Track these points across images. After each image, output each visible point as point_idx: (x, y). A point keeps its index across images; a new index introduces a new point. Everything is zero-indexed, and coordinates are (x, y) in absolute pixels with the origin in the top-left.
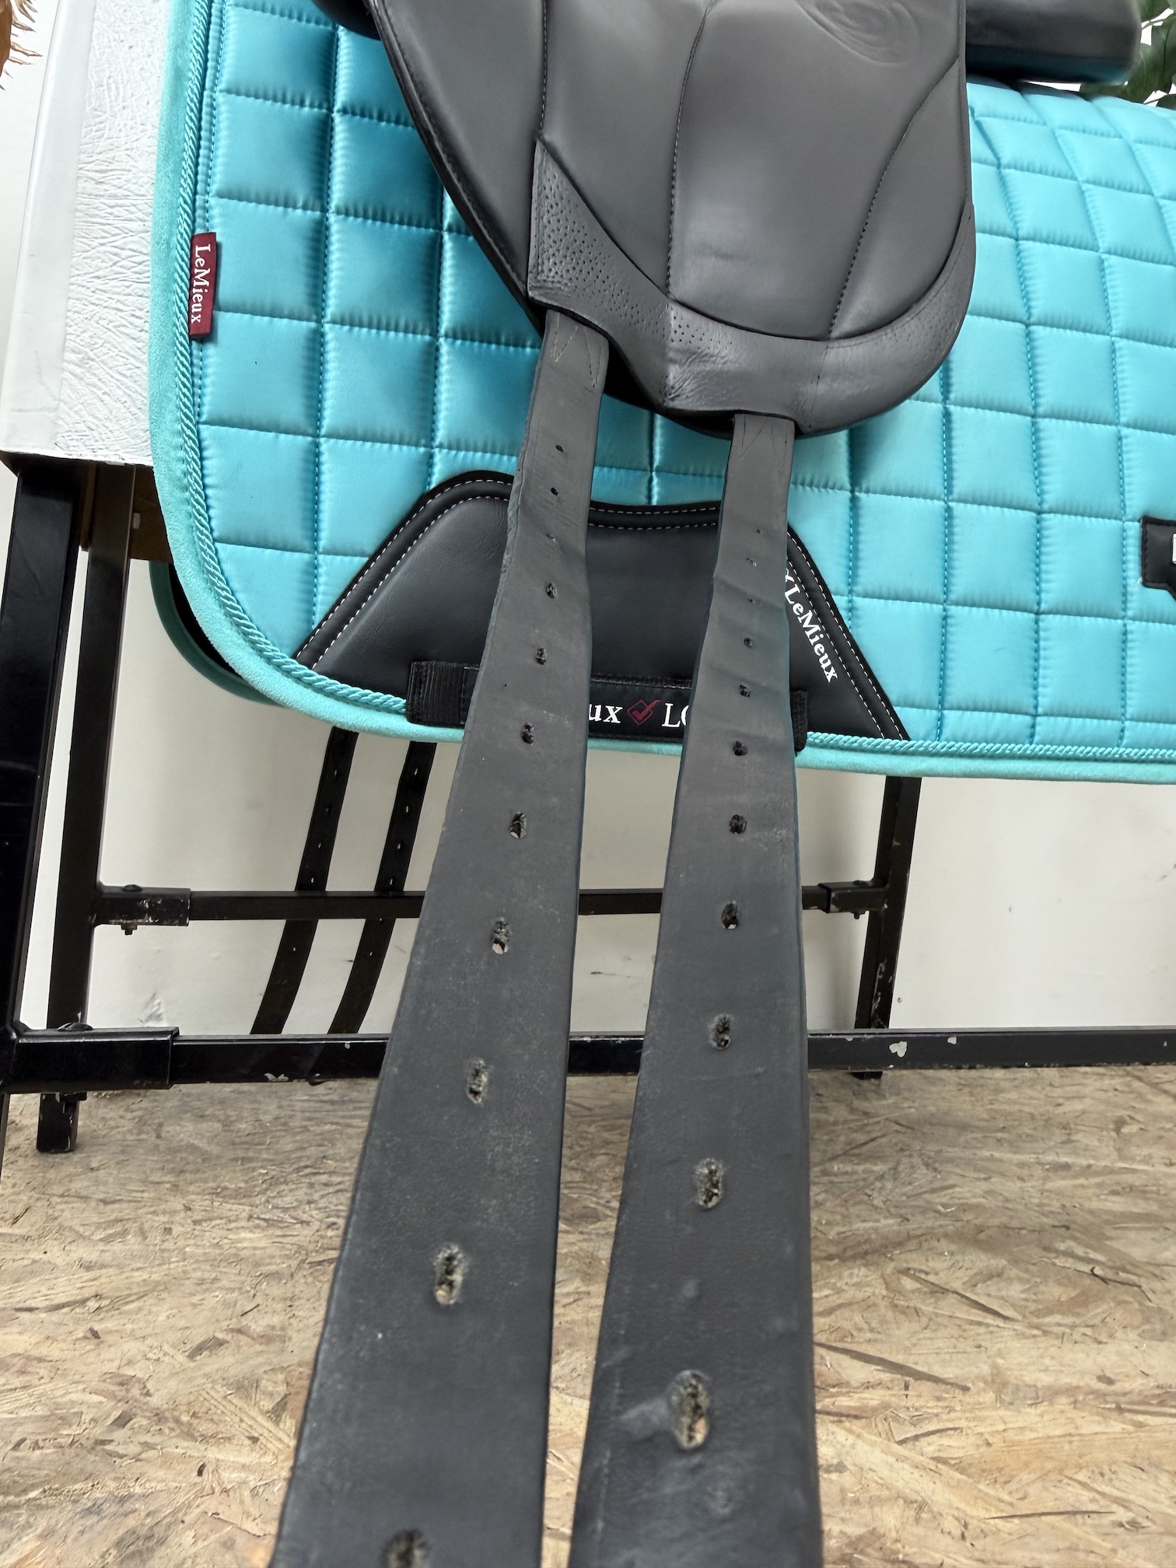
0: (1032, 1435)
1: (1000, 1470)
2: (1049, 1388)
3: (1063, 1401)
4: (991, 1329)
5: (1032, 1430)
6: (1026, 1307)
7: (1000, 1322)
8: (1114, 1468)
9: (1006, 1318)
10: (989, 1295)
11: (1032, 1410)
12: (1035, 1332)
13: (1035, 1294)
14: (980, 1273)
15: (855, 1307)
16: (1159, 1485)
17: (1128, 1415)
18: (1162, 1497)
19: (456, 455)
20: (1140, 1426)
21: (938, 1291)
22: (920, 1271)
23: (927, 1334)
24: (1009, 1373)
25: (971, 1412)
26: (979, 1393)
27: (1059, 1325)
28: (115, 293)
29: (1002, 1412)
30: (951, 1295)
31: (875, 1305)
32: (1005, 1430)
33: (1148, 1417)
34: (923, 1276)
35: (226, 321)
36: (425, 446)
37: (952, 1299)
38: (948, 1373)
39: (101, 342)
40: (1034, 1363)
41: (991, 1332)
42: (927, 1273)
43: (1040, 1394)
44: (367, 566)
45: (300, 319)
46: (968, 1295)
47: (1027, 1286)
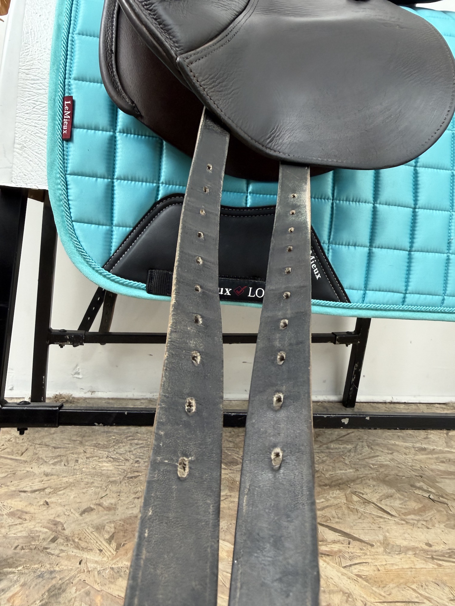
0: (397, 567)
1: (382, 581)
2: (406, 547)
3: (410, 553)
4: (386, 520)
5: (396, 565)
6: (400, 511)
7: (389, 517)
8: (427, 583)
9: (392, 515)
10: (386, 505)
11: (396, 556)
12: (403, 522)
13: (405, 505)
14: (384, 495)
15: (333, 507)
16: (444, 592)
17: (435, 560)
18: (445, 598)
19: (168, 187)
20: (440, 565)
21: (367, 502)
22: (361, 493)
23: (360, 521)
24: (391, 540)
25: (373, 556)
26: (377, 548)
27: (413, 519)
28: (34, 120)
29: (386, 557)
30: (371, 504)
31: (341, 507)
32: (386, 565)
33: (444, 562)
34: (361, 495)
35: (77, 133)
36: (156, 183)
37: (372, 506)
38: (366, 538)
39: (28, 140)
40: (400, 536)
41: (385, 521)
42: (363, 494)
43: (402, 549)
44: (132, 231)
45: (106, 131)
46: (378, 504)
47: (402, 502)
